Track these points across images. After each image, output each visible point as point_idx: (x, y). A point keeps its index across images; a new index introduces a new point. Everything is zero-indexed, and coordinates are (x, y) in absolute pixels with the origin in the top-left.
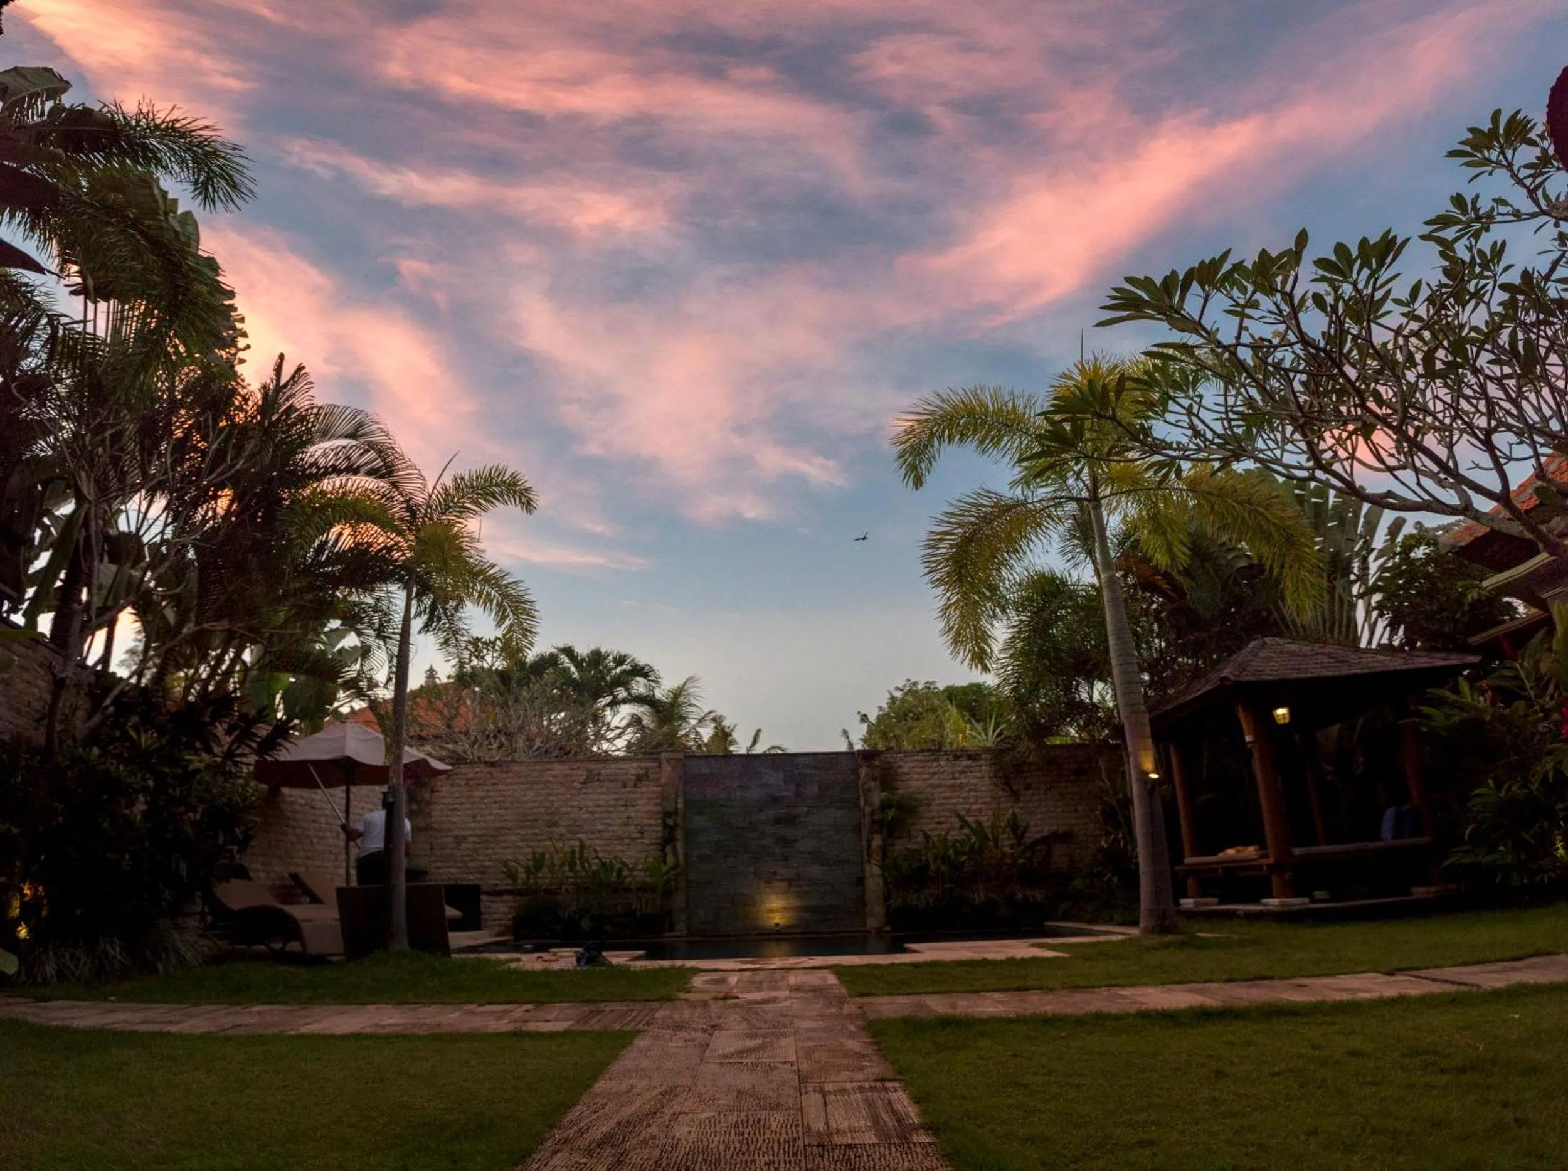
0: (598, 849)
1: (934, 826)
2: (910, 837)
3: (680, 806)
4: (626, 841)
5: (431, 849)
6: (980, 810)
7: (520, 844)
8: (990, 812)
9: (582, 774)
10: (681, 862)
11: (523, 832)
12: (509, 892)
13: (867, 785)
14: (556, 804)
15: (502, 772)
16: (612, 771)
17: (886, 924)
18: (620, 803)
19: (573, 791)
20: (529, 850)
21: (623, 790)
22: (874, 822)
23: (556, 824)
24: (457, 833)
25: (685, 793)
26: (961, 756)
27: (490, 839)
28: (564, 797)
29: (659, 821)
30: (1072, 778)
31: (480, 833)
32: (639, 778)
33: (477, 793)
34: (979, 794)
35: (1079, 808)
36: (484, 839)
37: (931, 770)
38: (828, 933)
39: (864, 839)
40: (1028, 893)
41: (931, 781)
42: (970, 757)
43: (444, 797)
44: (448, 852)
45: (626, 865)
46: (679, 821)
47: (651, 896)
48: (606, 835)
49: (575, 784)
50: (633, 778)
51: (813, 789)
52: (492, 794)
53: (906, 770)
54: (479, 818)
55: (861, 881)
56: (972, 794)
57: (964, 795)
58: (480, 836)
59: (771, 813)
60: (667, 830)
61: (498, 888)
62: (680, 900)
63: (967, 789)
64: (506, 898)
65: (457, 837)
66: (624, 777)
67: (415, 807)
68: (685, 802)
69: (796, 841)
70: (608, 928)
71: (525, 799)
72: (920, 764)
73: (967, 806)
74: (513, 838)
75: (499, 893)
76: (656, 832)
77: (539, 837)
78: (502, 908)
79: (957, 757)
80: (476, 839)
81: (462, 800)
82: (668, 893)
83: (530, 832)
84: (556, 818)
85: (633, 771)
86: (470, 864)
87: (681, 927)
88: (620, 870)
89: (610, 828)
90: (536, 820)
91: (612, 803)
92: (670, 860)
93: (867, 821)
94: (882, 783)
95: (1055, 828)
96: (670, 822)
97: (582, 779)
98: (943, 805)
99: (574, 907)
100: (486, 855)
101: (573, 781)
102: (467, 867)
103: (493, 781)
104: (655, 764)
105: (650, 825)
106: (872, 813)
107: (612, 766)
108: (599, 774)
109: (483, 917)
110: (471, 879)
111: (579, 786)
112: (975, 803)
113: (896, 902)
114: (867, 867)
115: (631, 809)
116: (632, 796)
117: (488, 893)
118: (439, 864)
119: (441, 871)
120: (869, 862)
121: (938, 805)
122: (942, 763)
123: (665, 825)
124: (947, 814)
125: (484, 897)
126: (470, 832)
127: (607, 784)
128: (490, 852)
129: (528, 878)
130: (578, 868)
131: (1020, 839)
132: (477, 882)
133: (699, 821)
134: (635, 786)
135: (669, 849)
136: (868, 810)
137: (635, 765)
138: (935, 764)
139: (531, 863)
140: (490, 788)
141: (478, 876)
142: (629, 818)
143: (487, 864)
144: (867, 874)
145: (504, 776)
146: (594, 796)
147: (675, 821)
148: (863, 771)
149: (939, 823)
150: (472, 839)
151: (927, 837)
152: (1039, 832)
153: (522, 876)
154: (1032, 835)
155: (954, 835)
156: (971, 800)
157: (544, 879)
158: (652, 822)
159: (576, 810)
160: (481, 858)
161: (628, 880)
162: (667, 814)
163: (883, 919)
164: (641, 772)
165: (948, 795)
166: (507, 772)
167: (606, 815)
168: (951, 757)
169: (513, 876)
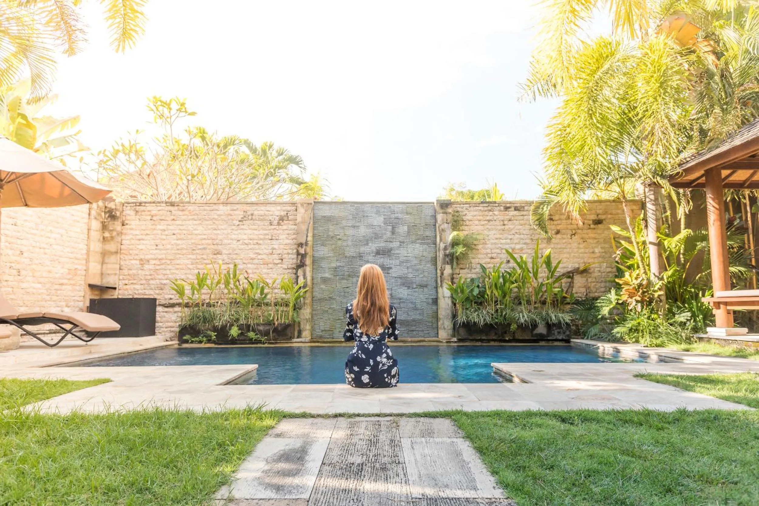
0: (249, 271)
1: (489, 260)
2: (471, 268)
3: (310, 238)
4: (270, 266)
5: (120, 269)
6: (522, 249)
7: (191, 267)
8: (529, 251)
9: (239, 214)
10: (309, 283)
11: (194, 257)
12: (179, 305)
13: (442, 227)
14: (220, 237)
15: (179, 210)
16: (262, 213)
17: (454, 336)
18: (267, 237)
19: (234, 227)
20: (196, 271)
21: (270, 227)
22: (446, 255)
23: (219, 253)
24: (142, 257)
25: (314, 229)
26: (509, 208)
27: (169, 262)
28: (225, 232)
29: (295, 251)
30: (592, 226)
31: (160, 257)
32: (282, 219)
33: (158, 227)
34: (522, 236)
35: (597, 250)
36: (163, 261)
37: (488, 218)
38: (412, 342)
39: (439, 268)
40: (560, 315)
41: (487, 226)
42: (516, 209)
43: (132, 229)
44: (134, 271)
45: (267, 285)
46: (309, 249)
47: (285, 309)
48: (256, 261)
49: (235, 222)
50: (277, 218)
51: (403, 229)
52: (171, 227)
53: (469, 217)
54: (160, 247)
55: (435, 301)
56: (517, 236)
57: (510, 237)
58: (160, 259)
59: (373, 246)
60: (300, 257)
61: (172, 302)
62: (306, 312)
63: (513, 232)
64: (177, 309)
65: (141, 260)
66: (270, 218)
67: (107, 234)
68: (314, 236)
69: (391, 268)
70: (251, 335)
71: (196, 232)
72: (481, 213)
73: (513, 246)
74: (186, 261)
75: (173, 306)
76: (291, 260)
77: (205, 261)
78: (174, 317)
79: (507, 208)
80: (157, 262)
81: (148, 232)
82: (297, 308)
83: (199, 257)
84: (220, 247)
85: (278, 213)
86: (151, 282)
87: (306, 335)
88: (263, 289)
89: (259, 257)
90: (205, 249)
91: (262, 237)
92: (301, 281)
93: (441, 255)
94: (453, 225)
95: (577, 266)
96: (302, 251)
97: (240, 218)
98: (495, 244)
99: (226, 317)
100: (164, 275)
101: (233, 220)
102: (149, 284)
103: (172, 217)
104: (294, 208)
105: (288, 254)
106: (445, 249)
107: (263, 208)
108: (252, 215)
109: (157, 324)
110: (150, 294)
111: (238, 223)
112: (519, 243)
113: (461, 318)
114: (440, 290)
115: (274, 242)
116: (275, 231)
117: (164, 306)
118: (127, 282)
119: (127, 287)
120: (441, 286)
121: (492, 244)
122: (496, 213)
123: (298, 254)
124: (498, 251)
125: (159, 309)
126: (153, 256)
127: (258, 222)
128: (168, 272)
129: (193, 294)
130: (232, 286)
131: (552, 272)
132: (156, 297)
133: (323, 251)
134: (279, 224)
135: (300, 272)
136: (442, 246)
137: (279, 208)
138: (491, 213)
139: (196, 282)
140: (170, 222)
141: (157, 292)
142: (273, 249)
143: (165, 282)
144: (440, 295)
145: (180, 213)
146: (249, 232)
147: (305, 251)
148: (440, 217)
149: (492, 258)
150: (154, 262)
151: (483, 268)
152: (564, 268)
153: (188, 291)
154: (561, 270)
155: (504, 268)
156: (516, 241)
157: (204, 295)
158: (290, 251)
159: (235, 242)
160: (160, 277)
161: (269, 296)
162: (301, 245)
163: (450, 332)
164: (283, 213)
165: (498, 236)
166: (183, 210)
167: (257, 246)
168: (502, 208)
169: (180, 292)
